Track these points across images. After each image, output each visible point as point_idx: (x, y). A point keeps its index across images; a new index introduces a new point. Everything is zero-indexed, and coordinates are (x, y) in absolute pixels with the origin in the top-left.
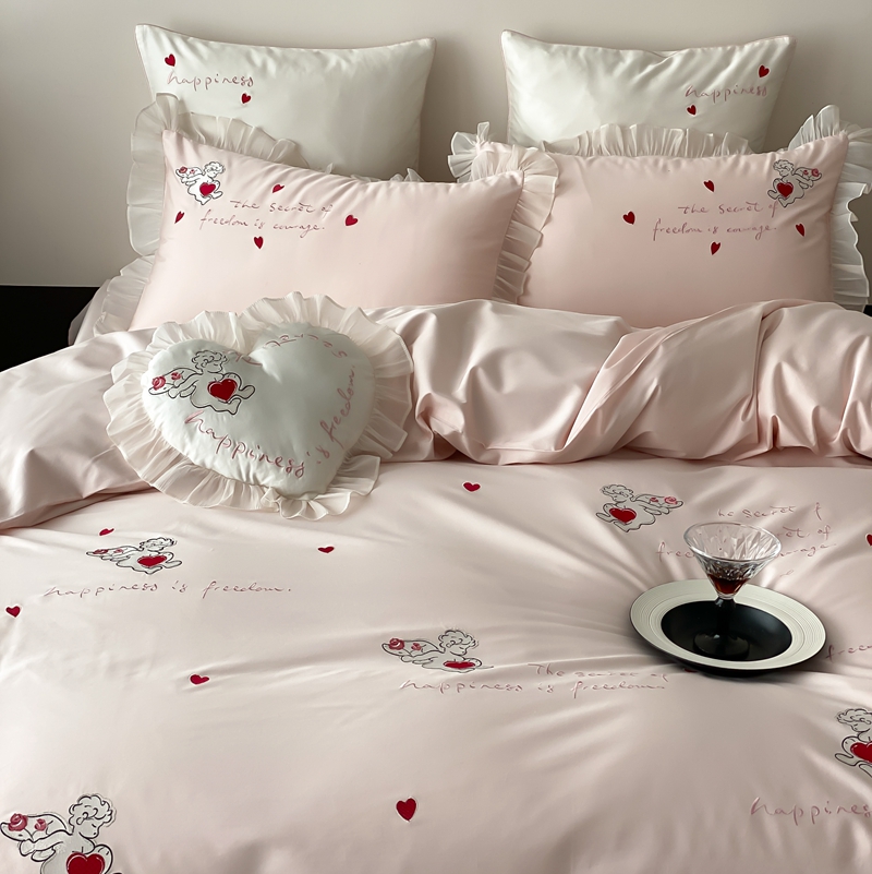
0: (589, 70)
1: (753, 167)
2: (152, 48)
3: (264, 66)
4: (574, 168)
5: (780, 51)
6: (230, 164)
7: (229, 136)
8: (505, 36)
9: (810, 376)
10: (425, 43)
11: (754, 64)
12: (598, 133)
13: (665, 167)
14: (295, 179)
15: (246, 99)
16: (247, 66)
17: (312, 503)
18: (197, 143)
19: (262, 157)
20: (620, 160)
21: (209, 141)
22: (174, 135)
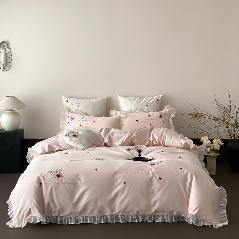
0: (131, 100)
1: (156, 113)
2: (64, 99)
3: (81, 101)
4: (129, 114)
5: (160, 97)
6: (76, 115)
7: (76, 112)
8: (118, 96)
10: (106, 97)
11: (156, 99)
12: (133, 109)
13: (143, 114)
14: (86, 117)
15: (78, 106)
16: (79, 101)
17: (87, 149)
18: (71, 113)
19: (81, 114)
20: (136, 113)
21: (73, 112)
22: (67, 112)
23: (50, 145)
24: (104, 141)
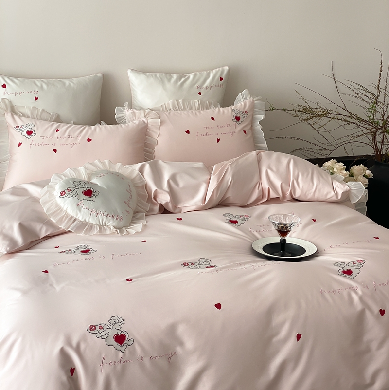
0: (162, 81)
1: (226, 111)
3: (42, 86)
4: (165, 116)
5: (225, 72)
6: (36, 123)
8: (129, 71)
9: (277, 173)
10: (99, 75)
11: (218, 77)
12: (168, 104)
13: (196, 113)
14: (63, 127)
15: (36, 99)
16: (35, 86)
17: (127, 230)
18: (19, 116)
19: (46, 120)
20: (179, 112)
21: (24, 116)
22: (10, 114)
23: (25, 224)
24: (158, 199)
